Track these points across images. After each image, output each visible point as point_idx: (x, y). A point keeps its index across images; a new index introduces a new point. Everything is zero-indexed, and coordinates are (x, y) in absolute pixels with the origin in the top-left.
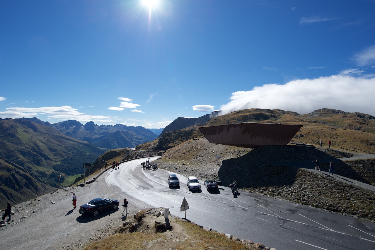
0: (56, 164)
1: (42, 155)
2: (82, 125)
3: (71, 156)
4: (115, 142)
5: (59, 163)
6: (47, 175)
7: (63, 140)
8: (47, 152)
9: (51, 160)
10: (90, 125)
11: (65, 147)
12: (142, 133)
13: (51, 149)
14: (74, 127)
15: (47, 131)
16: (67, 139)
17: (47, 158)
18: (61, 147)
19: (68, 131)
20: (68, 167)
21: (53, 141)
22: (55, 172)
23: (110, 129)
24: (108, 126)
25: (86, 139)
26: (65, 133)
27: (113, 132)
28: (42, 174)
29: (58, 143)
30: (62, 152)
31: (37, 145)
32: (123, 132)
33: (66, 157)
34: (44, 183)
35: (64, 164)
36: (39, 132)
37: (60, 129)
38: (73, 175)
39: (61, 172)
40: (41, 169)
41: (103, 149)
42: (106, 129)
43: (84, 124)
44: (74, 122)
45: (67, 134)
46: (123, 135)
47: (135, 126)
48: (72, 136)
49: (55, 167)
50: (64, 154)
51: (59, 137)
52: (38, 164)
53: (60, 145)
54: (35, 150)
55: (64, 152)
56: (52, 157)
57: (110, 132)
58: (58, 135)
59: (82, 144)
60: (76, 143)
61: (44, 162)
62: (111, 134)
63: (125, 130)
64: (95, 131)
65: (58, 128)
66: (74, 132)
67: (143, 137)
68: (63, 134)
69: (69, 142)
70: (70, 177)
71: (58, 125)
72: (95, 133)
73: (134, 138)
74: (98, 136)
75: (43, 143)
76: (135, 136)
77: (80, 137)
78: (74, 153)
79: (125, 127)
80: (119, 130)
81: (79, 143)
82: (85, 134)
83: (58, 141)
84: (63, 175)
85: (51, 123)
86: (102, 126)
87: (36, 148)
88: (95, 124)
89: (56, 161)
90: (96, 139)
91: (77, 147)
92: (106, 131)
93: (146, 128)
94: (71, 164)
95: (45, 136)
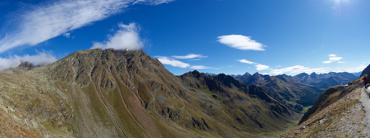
0: (297, 100)
1: (290, 95)
2: (309, 75)
3: (305, 95)
4: (330, 84)
5: (299, 99)
6: (293, 106)
7: (299, 85)
8: (292, 93)
9: (295, 98)
10: (314, 74)
11: (301, 90)
12: (347, 76)
13: (294, 91)
14: (305, 77)
15: (291, 81)
16: (302, 85)
17: (292, 97)
18: (299, 90)
19: (301, 80)
20: (304, 101)
21: (294, 86)
22: (298, 104)
23: (326, 76)
24: (324, 74)
25: (312, 84)
26: (300, 81)
27: (328, 78)
28: (291, 105)
29: (297, 87)
30: (300, 93)
31: (287, 90)
32: (334, 77)
33: (302, 96)
34: (293, 110)
35: (301, 100)
36: (287, 82)
37: (297, 79)
38: (307, 106)
39: (301, 104)
40: (290, 103)
41: (323, 89)
42: (323, 76)
43: (310, 75)
44: (304, 74)
45: (301, 81)
46: (335, 79)
47: (342, 72)
48: (304, 83)
49: (297, 102)
50: (301, 94)
51: (297, 84)
52: (289, 100)
53: (298, 89)
54: (286, 92)
55: (301, 93)
56: (295, 96)
57: (326, 78)
58: (296, 82)
59: (310, 87)
60: (306, 87)
61: (291, 99)
62: (327, 79)
63: (336, 76)
64: (317, 78)
65: (296, 79)
66: (305, 80)
67: (348, 79)
68: (299, 82)
69: (303, 86)
70: (306, 107)
71: (296, 77)
72: (317, 79)
73: (342, 80)
74: (319, 81)
75: (290, 88)
76: (343, 79)
77: (309, 83)
78: (306, 93)
79: (335, 73)
80: (332, 76)
81: (308, 86)
82: (311, 81)
83: (297, 86)
84: (302, 106)
85: (292, 76)
86: (321, 74)
87: (286, 91)
88: (316, 74)
89: (297, 98)
90: (318, 83)
91: (307, 89)
92: (323, 77)
93: (349, 72)
94: (305, 99)
95: (290, 84)
